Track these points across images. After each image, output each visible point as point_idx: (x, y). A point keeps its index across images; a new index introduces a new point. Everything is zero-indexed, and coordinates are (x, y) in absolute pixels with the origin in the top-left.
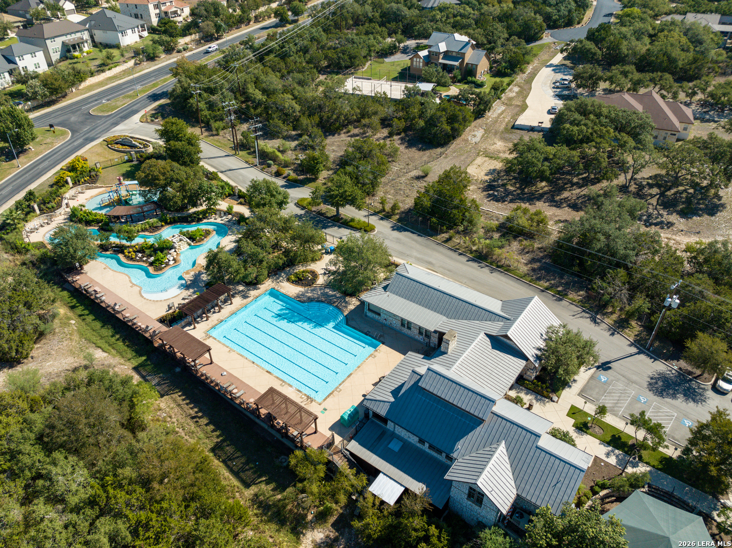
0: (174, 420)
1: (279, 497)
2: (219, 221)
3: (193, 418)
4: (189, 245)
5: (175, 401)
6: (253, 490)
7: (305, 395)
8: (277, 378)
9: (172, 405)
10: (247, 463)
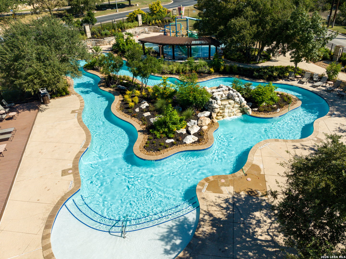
2: (307, 86)
4: (244, 112)
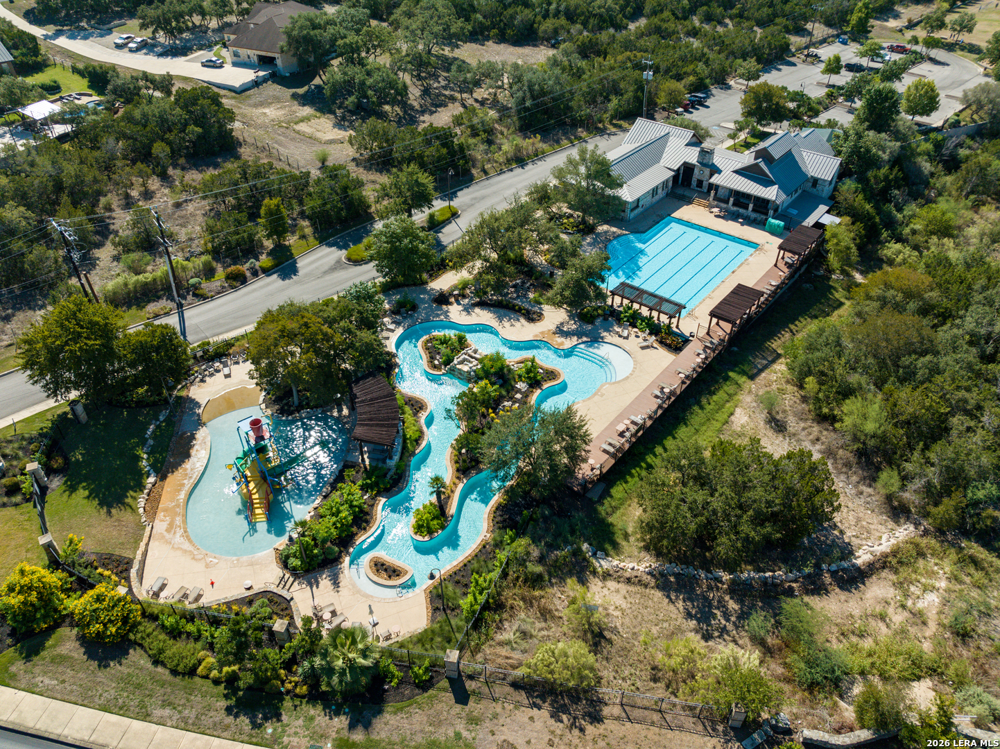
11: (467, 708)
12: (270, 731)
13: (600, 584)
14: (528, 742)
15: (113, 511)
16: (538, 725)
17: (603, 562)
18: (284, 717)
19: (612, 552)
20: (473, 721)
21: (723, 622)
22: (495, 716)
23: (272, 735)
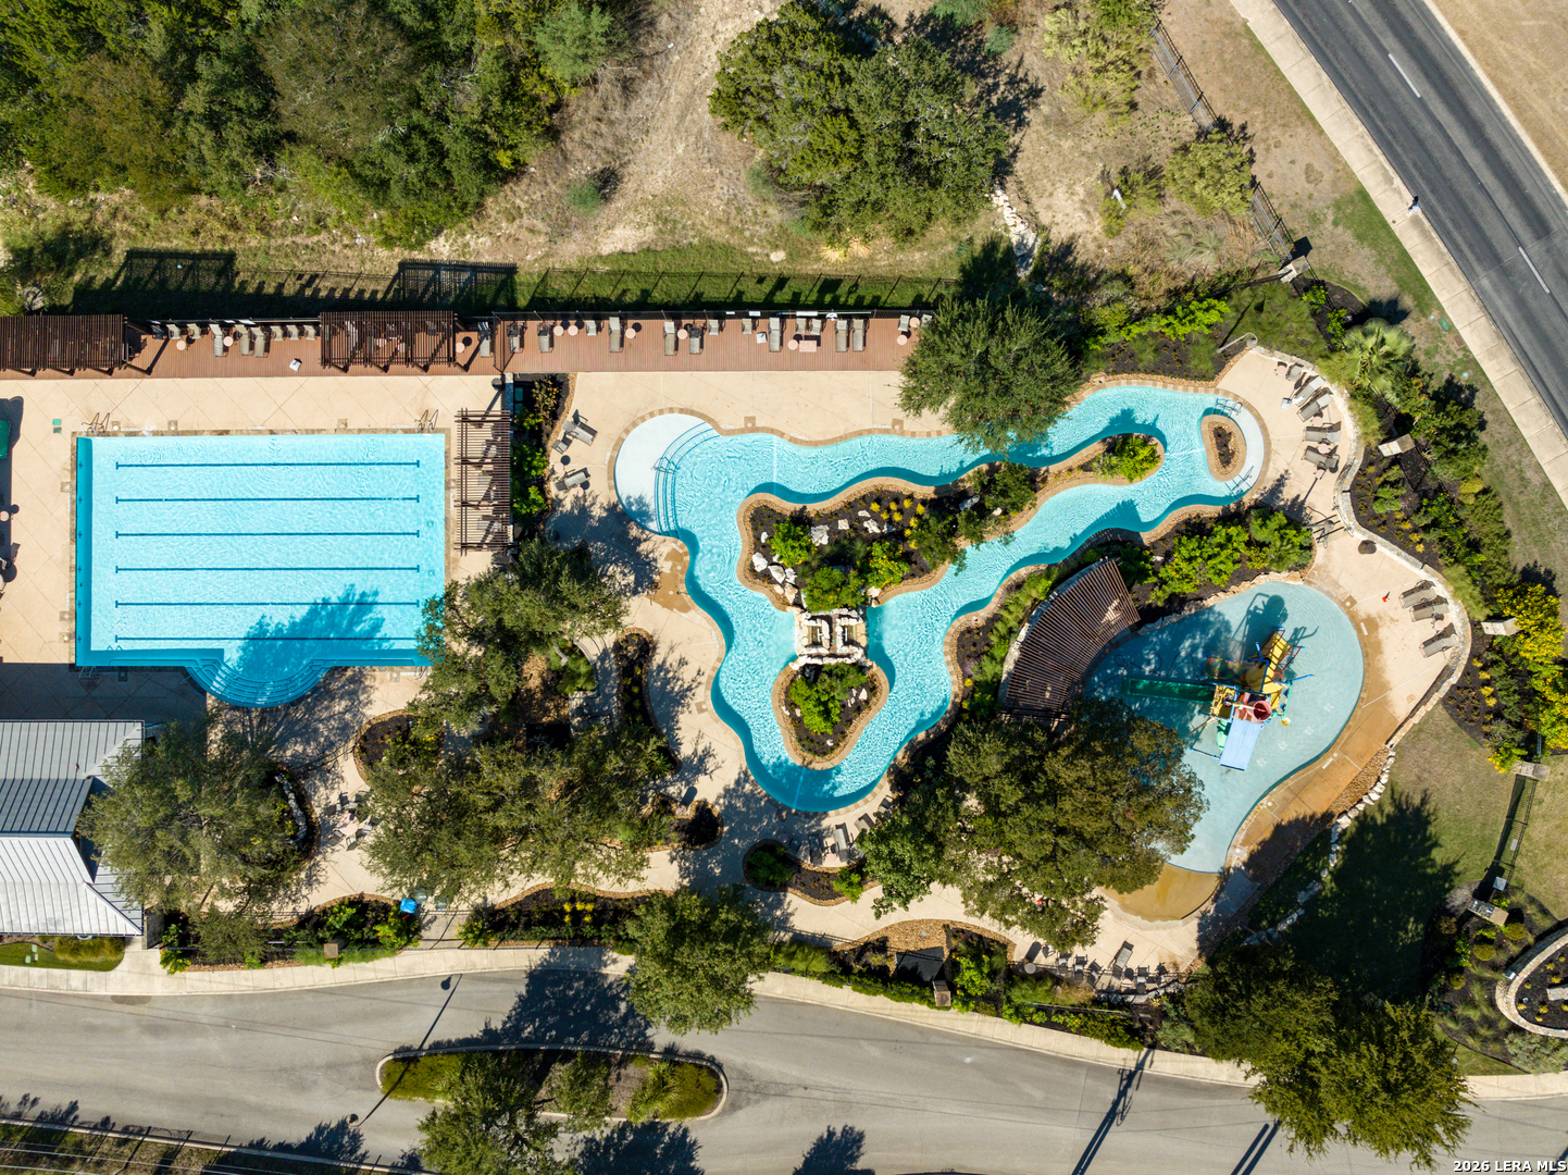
0: (337, 248)
1: (77, 277)
3: (314, 277)
5: (376, 278)
6: (119, 256)
7: (115, 434)
8: (196, 433)
9: (368, 266)
10: (164, 282)
11: (1308, 234)
12: (1466, 375)
13: (1054, 230)
14: (1293, 162)
15: (1417, 801)
16: (1271, 166)
17: (1031, 242)
18: (1446, 376)
19: (1003, 246)
20: (1315, 220)
21: (1002, 88)
22: (1294, 206)
23: (1466, 369)
